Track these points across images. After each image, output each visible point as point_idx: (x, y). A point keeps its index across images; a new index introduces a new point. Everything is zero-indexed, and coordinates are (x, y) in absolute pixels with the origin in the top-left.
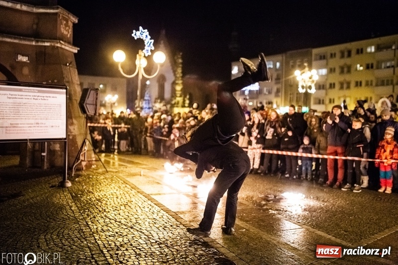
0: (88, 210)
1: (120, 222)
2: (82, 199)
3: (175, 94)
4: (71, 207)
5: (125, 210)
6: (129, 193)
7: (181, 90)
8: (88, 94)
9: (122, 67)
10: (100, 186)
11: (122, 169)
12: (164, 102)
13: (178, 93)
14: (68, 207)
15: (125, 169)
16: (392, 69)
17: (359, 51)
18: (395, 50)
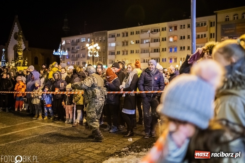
3: (18, 57)
16: (148, 44)
17: (132, 33)
18: (149, 33)
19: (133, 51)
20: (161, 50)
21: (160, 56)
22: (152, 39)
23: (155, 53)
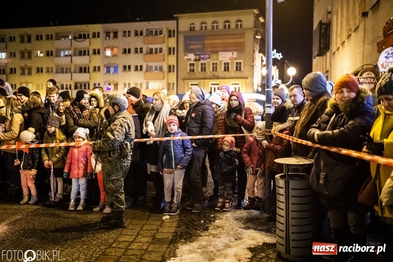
16: (70, 58)
17: (39, 38)
18: (71, 40)
19: (42, 69)
20: (91, 69)
21: (90, 79)
22: (75, 50)
23: (81, 74)
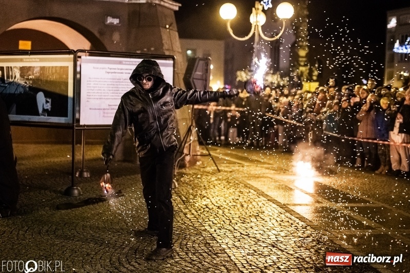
0: (209, 219)
1: (255, 238)
2: (197, 205)
3: (298, 61)
4: (185, 214)
5: (258, 223)
6: (256, 200)
7: (307, 56)
8: (196, 65)
9: (231, 27)
10: (214, 189)
11: (237, 168)
12: (278, 73)
13: (302, 61)
14: (181, 214)
15: (241, 169)
